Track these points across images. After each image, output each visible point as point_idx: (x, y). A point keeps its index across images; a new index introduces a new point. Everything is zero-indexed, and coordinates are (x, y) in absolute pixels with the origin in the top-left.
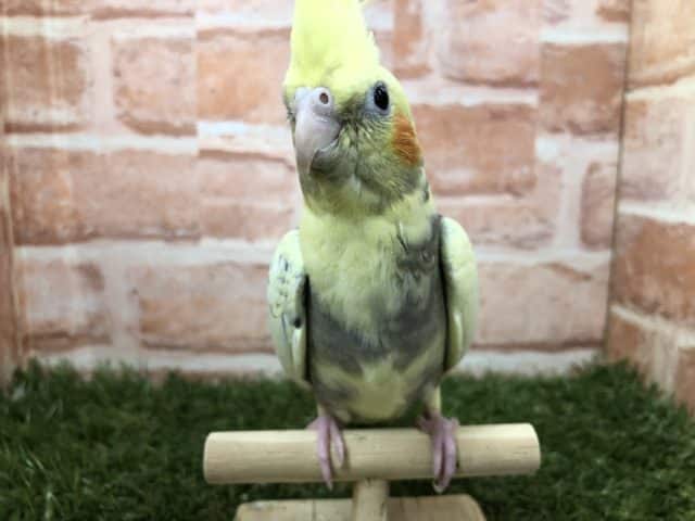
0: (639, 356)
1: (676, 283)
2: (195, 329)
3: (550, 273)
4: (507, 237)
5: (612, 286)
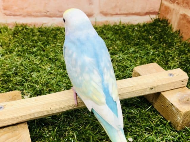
0: (168, 17)
2: (23, 9)
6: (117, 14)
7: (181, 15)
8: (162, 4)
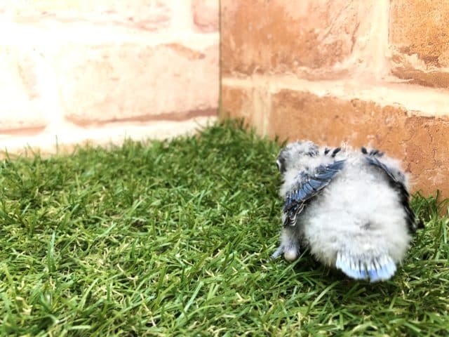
0: (244, 113)
1: (266, 41)
3: (170, 52)
4: (131, 19)
5: (221, 63)
6: (115, 120)
7: (276, 94)
8: (223, 89)
